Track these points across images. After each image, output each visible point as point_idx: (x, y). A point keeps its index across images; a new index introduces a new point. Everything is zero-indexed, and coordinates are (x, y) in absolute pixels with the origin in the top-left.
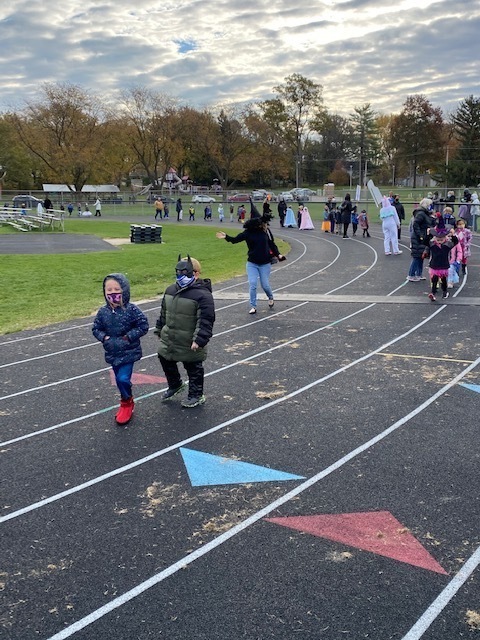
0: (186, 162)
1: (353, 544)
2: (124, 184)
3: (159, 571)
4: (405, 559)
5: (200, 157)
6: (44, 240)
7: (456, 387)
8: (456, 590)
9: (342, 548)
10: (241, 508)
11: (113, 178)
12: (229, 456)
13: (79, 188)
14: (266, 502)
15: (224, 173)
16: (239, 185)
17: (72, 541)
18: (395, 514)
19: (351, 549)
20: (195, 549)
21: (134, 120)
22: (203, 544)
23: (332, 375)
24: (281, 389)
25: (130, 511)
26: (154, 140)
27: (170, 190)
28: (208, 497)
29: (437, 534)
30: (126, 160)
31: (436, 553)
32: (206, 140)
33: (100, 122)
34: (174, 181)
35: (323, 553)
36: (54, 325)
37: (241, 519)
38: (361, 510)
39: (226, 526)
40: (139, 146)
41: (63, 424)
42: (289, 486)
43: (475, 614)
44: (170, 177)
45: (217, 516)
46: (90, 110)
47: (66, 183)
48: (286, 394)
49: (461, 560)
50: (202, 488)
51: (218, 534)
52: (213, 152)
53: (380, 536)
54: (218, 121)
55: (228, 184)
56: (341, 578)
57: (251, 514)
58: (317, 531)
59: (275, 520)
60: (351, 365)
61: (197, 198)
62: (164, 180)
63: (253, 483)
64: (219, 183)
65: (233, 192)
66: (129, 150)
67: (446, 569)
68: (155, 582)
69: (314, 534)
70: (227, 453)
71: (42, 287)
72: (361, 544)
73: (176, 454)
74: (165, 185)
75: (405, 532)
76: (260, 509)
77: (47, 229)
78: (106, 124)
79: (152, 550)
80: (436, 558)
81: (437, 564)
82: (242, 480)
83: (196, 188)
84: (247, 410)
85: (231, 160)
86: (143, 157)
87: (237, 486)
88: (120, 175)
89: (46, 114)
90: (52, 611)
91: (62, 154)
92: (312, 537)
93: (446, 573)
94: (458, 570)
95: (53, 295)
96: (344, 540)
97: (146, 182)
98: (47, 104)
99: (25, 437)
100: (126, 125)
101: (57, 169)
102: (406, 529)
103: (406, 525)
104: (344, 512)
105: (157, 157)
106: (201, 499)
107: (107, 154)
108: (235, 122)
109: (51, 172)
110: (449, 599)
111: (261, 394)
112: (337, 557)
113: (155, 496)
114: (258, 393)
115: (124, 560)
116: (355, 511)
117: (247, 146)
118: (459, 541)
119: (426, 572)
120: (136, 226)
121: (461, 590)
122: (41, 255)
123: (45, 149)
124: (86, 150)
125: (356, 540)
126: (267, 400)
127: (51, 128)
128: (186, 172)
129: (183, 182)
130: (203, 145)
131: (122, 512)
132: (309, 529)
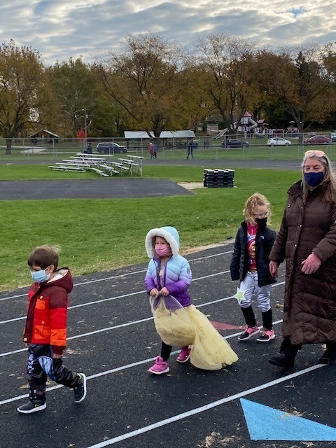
0: (262, 105)
2: (200, 129)
5: (276, 99)
6: (123, 184)
11: (190, 124)
13: (157, 134)
15: (301, 114)
16: (316, 126)
21: (212, 66)
26: (230, 85)
27: (246, 134)
30: (203, 106)
32: (283, 83)
33: (179, 70)
34: (250, 124)
36: (127, 268)
40: (216, 92)
44: (245, 121)
46: (170, 58)
47: (146, 130)
50: (260, 442)
52: (290, 94)
54: (295, 63)
55: (305, 126)
61: (272, 141)
62: (239, 124)
63: (314, 442)
64: (295, 125)
65: (309, 134)
66: (205, 96)
71: (119, 230)
74: (240, 129)
77: (126, 174)
78: (186, 71)
82: (303, 438)
83: (271, 131)
85: (307, 103)
86: (219, 102)
87: (298, 443)
88: (196, 120)
89: (129, 64)
91: (142, 102)
95: (128, 238)
97: (222, 127)
98: (130, 55)
99: (94, 376)
100: (204, 71)
101: (138, 117)
105: (233, 102)
107: (185, 101)
108: (314, 63)
109: (132, 120)
117: (325, 86)
120: (209, 170)
122: (119, 200)
123: (127, 97)
124: (165, 97)
127: (133, 77)
128: (262, 115)
129: (259, 125)
130: (279, 87)
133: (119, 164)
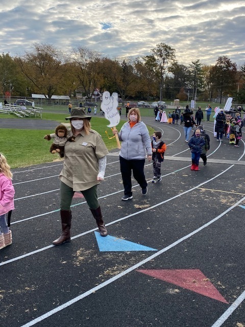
0: (105, 86)
1: (180, 285)
2: (72, 95)
3: (81, 294)
4: (207, 295)
5: (112, 83)
6: (32, 122)
7: (237, 207)
8: (232, 312)
9: (175, 287)
10: (124, 264)
11: (67, 92)
12: (119, 237)
13: (50, 96)
14: (137, 262)
15: (124, 92)
16: (131, 98)
17: (38, 276)
18: (202, 271)
19: (179, 288)
20: (100, 284)
21: (79, 63)
22: (104, 281)
23: (174, 198)
24: (147, 204)
25: (68, 262)
26: (89, 74)
27: (96, 100)
28: (107, 258)
29: (223, 282)
30: (74, 83)
31: (222, 292)
32: (115, 75)
33: (62, 64)
34: (98, 95)
35: (165, 289)
36: (34, 166)
37: (124, 269)
38: (185, 268)
39: (116, 273)
40: (81, 77)
41: (36, 216)
42: (149, 254)
44: (96, 93)
45: (112, 268)
46: (57, 57)
47: (44, 94)
48: (149, 207)
50: (105, 252)
51: (112, 276)
52: (118, 81)
53: (194, 282)
54: (121, 65)
55: (126, 98)
56: (173, 302)
57: (129, 267)
58: (162, 278)
59: (141, 271)
60: (183, 193)
62: (93, 94)
63: (131, 252)
65: (127, 101)
66: (76, 78)
67: (227, 301)
68: (79, 299)
70: (118, 235)
71: (29, 146)
72: (184, 285)
73: (92, 234)
74: (93, 97)
75: (207, 280)
76: (133, 265)
77: (33, 117)
78: (65, 65)
79: (78, 283)
80: (223, 295)
81: (223, 298)
82: (125, 250)
84: (129, 214)
85: (127, 86)
86: (83, 82)
87: (123, 252)
88: (71, 91)
89: (35, 58)
90: (26, 311)
91: (42, 79)
92: (159, 281)
93: (227, 303)
94: (234, 301)
95: (34, 150)
96: (176, 283)
97: (84, 95)
98: (35, 53)
99: (17, 222)
100: (75, 66)
101: (40, 87)
103: (208, 277)
104: (177, 269)
105: (90, 83)
106: (104, 258)
107: (65, 80)
108: (130, 66)
109: (36, 88)
110: (228, 316)
111: (137, 206)
112: (172, 291)
113: (81, 255)
114: (135, 205)
115: (64, 287)
116: (182, 268)
117: (135, 78)
118: (235, 286)
119: (217, 302)
121: (235, 312)
122: (29, 130)
123: (34, 76)
124: (54, 77)
125: (182, 283)
126: (140, 209)
127: (37, 66)
130: (113, 77)
131: (64, 262)
132: (158, 277)
133: (29, 111)
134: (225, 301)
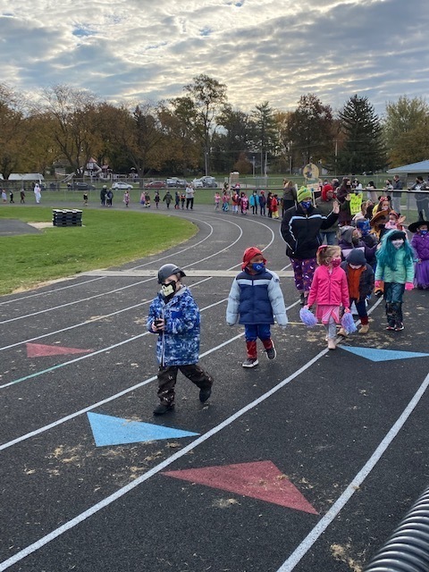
0: (106, 152)
1: (237, 491)
2: (48, 172)
3: (61, 524)
4: (283, 503)
5: (118, 148)
8: (325, 527)
9: (228, 495)
11: (38, 168)
12: (131, 418)
13: (6, 177)
15: (141, 162)
16: (155, 173)
18: (276, 463)
19: (235, 496)
21: (57, 114)
22: (103, 499)
23: (229, 340)
25: (37, 471)
26: (75, 133)
27: (91, 178)
28: (110, 456)
29: (311, 479)
30: (50, 151)
31: (309, 496)
32: (123, 133)
33: (25, 117)
34: (95, 169)
35: (210, 501)
38: (247, 461)
40: (62, 139)
42: (185, 442)
43: (340, 548)
44: (91, 166)
46: (15, 105)
49: (330, 501)
50: (105, 447)
51: (118, 488)
52: (130, 143)
53: (262, 483)
54: (133, 116)
55: (145, 172)
56: (225, 522)
57: (149, 469)
59: (170, 473)
61: (116, 185)
62: (85, 169)
63: (153, 441)
64: (136, 172)
65: (149, 179)
66: (52, 141)
67: (317, 510)
68: (56, 535)
69: (205, 484)
70: (129, 415)
72: (246, 491)
73: (84, 417)
74: (86, 173)
75: (283, 478)
76: (157, 464)
78: (32, 118)
79: (55, 506)
80: (310, 500)
81: (310, 506)
82: (143, 439)
83: (115, 176)
84: (151, 376)
85: (146, 152)
86: (65, 148)
87: (135, 444)
88: (45, 165)
92: (201, 487)
93: (317, 513)
94: (328, 510)
96: (230, 488)
97: (69, 171)
100: (49, 119)
102: (284, 475)
103: (284, 473)
104: (232, 463)
105: (79, 148)
106: (104, 458)
107: (31, 146)
108: (150, 117)
110: (318, 536)
112: (222, 503)
113: (63, 456)
115: (29, 517)
116: (241, 462)
117: (160, 138)
118: (331, 483)
119: (300, 513)
120: (58, 211)
121: (329, 527)
124: (12, 142)
125: (241, 488)
128: (106, 161)
129: (103, 171)
130: (120, 137)
131: (30, 472)
132: (199, 480)
134: (313, 511)
